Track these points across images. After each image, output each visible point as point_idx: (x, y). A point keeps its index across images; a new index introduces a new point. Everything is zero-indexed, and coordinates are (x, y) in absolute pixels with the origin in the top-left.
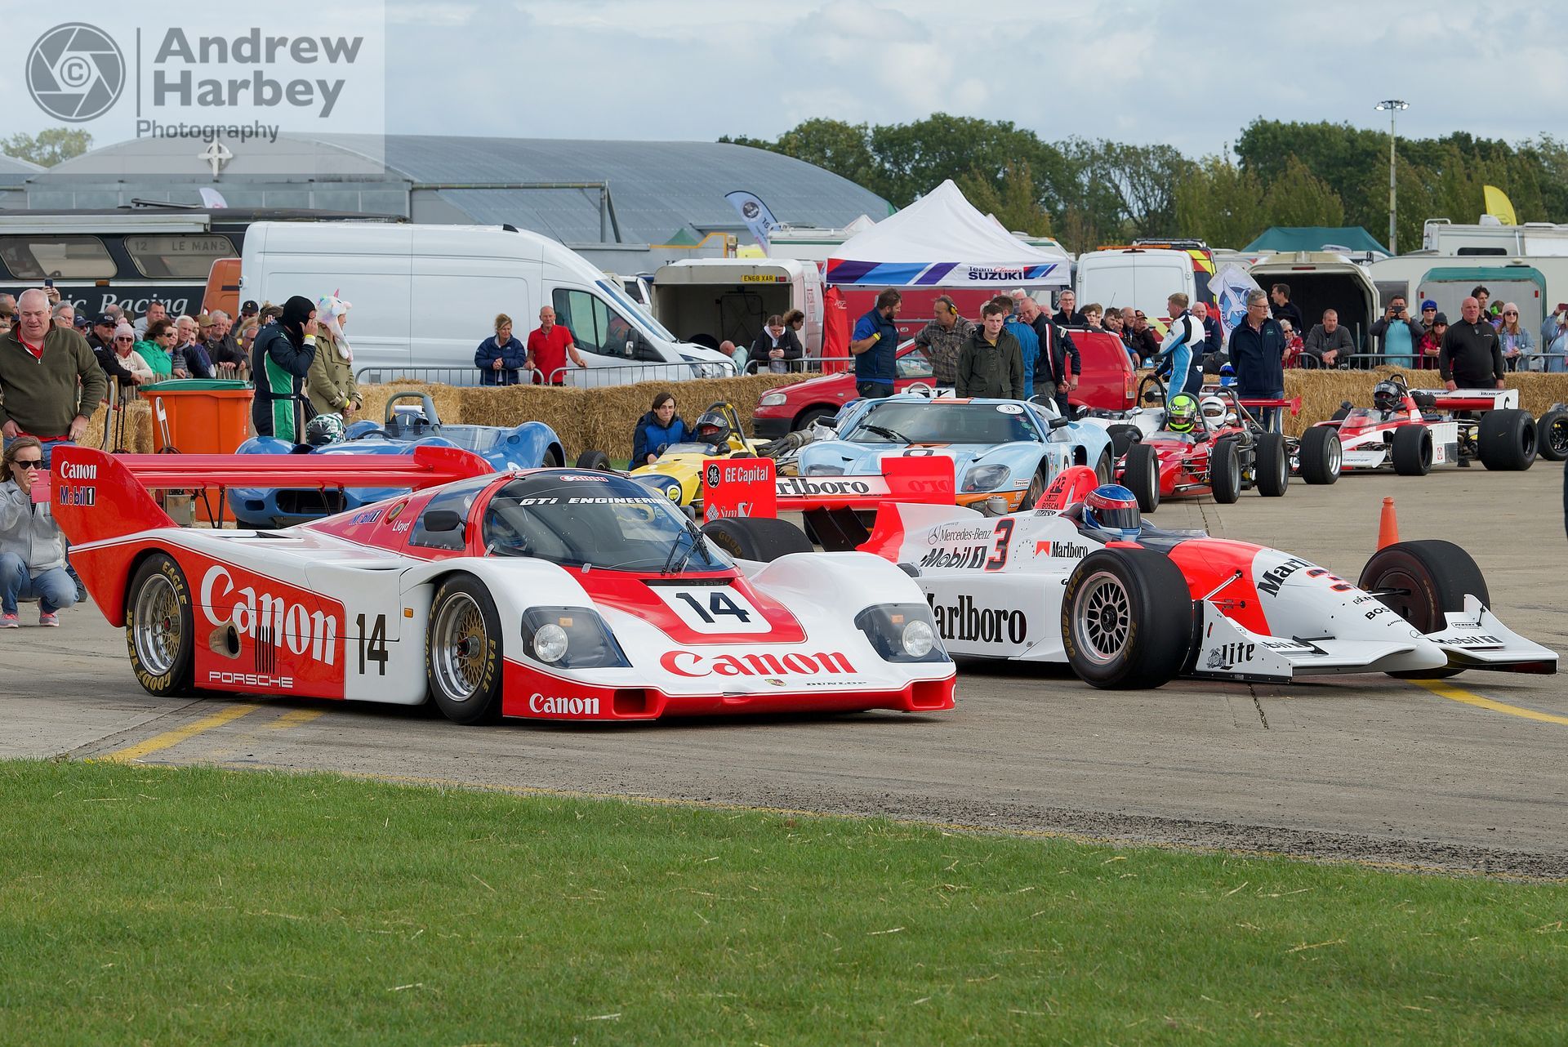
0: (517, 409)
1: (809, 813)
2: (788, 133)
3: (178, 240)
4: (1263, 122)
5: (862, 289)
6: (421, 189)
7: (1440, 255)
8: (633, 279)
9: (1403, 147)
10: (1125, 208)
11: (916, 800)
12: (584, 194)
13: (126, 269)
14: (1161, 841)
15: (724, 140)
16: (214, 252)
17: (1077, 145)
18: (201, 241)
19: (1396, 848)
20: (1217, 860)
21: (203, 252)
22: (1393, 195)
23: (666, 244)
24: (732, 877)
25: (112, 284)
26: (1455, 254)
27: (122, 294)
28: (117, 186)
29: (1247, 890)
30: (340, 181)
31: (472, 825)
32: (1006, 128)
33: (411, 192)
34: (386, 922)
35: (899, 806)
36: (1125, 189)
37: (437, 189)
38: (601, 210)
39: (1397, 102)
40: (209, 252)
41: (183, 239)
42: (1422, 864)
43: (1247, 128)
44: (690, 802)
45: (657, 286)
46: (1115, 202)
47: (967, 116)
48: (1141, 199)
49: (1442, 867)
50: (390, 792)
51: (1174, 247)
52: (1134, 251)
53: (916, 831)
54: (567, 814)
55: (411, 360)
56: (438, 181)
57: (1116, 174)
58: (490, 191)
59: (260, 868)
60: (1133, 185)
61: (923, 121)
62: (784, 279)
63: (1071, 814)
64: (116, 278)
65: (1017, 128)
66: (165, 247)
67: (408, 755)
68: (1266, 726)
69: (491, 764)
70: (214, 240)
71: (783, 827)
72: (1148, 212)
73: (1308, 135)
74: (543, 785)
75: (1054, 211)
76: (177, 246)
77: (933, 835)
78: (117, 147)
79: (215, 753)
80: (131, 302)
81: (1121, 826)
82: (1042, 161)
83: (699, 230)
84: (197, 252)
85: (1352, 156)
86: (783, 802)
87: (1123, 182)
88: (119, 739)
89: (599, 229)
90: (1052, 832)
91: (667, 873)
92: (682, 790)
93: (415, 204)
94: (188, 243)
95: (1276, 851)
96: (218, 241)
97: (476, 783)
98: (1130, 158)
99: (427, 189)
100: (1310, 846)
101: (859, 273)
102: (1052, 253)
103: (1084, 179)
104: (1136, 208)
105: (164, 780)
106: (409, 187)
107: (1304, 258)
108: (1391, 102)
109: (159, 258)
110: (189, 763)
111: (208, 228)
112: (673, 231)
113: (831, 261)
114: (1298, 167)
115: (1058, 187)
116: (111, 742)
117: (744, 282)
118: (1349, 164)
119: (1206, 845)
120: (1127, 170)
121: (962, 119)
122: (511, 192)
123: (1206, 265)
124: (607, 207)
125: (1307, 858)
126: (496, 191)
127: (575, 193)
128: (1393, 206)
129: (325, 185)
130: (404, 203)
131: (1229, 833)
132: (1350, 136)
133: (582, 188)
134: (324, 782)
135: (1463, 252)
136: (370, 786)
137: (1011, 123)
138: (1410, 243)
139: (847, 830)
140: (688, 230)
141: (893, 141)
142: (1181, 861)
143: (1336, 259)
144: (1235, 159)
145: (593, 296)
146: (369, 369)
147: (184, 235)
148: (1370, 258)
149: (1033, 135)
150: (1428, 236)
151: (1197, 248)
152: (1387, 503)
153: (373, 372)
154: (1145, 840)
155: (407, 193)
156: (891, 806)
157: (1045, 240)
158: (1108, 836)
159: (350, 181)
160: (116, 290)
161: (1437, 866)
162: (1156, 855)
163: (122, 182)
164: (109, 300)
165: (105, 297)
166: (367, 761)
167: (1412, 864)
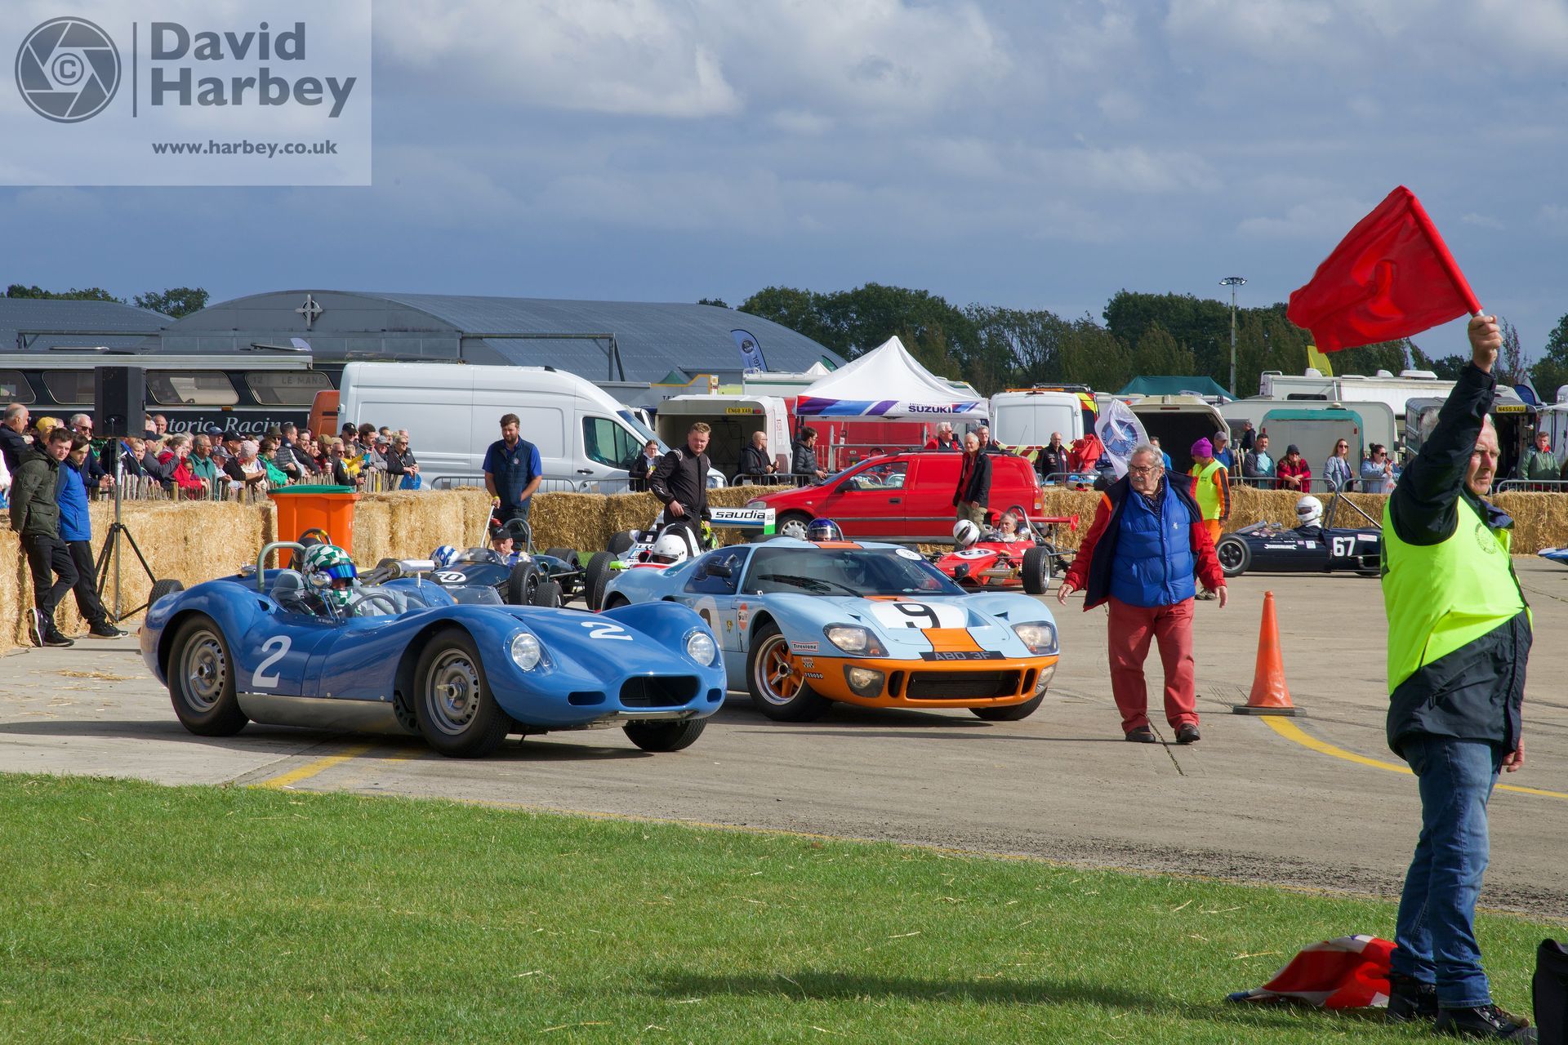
0: (554, 512)
1: (827, 837)
2: (752, 298)
3: (286, 376)
4: (1125, 293)
5: (824, 420)
6: (470, 338)
7: (1273, 399)
8: (638, 410)
9: (1241, 315)
10: (1016, 360)
11: (911, 828)
12: (596, 342)
13: (245, 399)
14: (1113, 865)
15: (704, 302)
16: (315, 385)
17: (976, 311)
18: (305, 376)
19: (1304, 876)
20: (1163, 882)
21: (308, 385)
22: (1233, 352)
23: (660, 383)
24: (775, 889)
25: (234, 410)
26: (1286, 400)
27: (243, 417)
28: (232, 333)
29: (1191, 906)
30: (406, 331)
31: (561, 842)
32: (922, 295)
33: (461, 340)
34: (505, 921)
35: (897, 833)
36: (1016, 344)
37: (481, 338)
38: (610, 356)
39: (1237, 279)
40: (312, 385)
41: (290, 375)
42: (1328, 888)
43: (1113, 298)
44: (729, 826)
45: (660, 416)
46: (1008, 354)
47: (892, 285)
48: (1028, 353)
49: (1345, 891)
50: (492, 815)
51: (1067, 390)
52: (1034, 393)
53: (917, 853)
54: (637, 834)
55: (471, 472)
56: (481, 330)
57: (1008, 334)
58: (523, 340)
59: (398, 875)
60: (1023, 343)
61: (860, 289)
62: (759, 411)
63: (1036, 841)
64: (239, 404)
65: (931, 295)
66: (276, 380)
67: (501, 785)
68: (1181, 773)
69: (568, 792)
70: (316, 376)
71: (810, 848)
72: (1034, 364)
73: (1161, 303)
74: (611, 811)
75: (961, 361)
76: (286, 380)
77: (930, 857)
78: (232, 302)
79: (347, 782)
80: (249, 423)
81: (1078, 852)
82: (950, 321)
83: (686, 373)
84: (301, 385)
85: (1196, 320)
86: (804, 828)
87: (1015, 339)
88: (271, 770)
89: (608, 371)
90: (1025, 856)
91: (722, 884)
92: (723, 817)
93: (464, 350)
94: (295, 377)
95: (1206, 875)
96: (318, 377)
97: (558, 808)
98: (1018, 321)
99: (473, 338)
100: (1233, 871)
101: (819, 408)
102: (966, 394)
103: (983, 335)
104: (1025, 359)
105: (312, 803)
106: (460, 335)
107: (1171, 400)
108: (1232, 279)
109: (271, 389)
110: (331, 789)
111: (311, 366)
112: (665, 373)
113: (800, 398)
114: (1157, 330)
115: (962, 341)
116: (264, 772)
117: (728, 413)
118: (1194, 328)
119: (1152, 869)
120: (1017, 330)
121: (889, 288)
122: (539, 341)
123: (1091, 405)
124: (614, 354)
125: (1234, 881)
126: (527, 340)
127: (590, 343)
128: (1233, 360)
129: (394, 334)
130: (456, 349)
131: (1167, 860)
132: (1195, 305)
133: (595, 339)
134: (439, 807)
135: (1292, 397)
136: (476, 811)
137: (926, 292)
138: (1249, 389)
139: (862, 851)
140: (677, 372)
141: (838, 305)
142: (1134, 883)
143: (1194, 401)
144: (1103, 323)
145: (614, 423)
146: (442, 477)
147: (291, 371)
148: (1221, 401)
149: (942, 300)
150: (1264, 384)
151: (1083, 391)
152: (1268, 595)
153: (445, 480)
154: (1102, 864)
155: (458, 341)
156: (891, 833)
157: (962, 383)
158: (1069, 860)
159: (414, 331)
160: (237, 414)
161: (1341, 891)
162: (1111, 878)
163: (236, 330)
164: (232, 422)
165: (229, 419)
166: (469, 790)
167: (1319, 888)
